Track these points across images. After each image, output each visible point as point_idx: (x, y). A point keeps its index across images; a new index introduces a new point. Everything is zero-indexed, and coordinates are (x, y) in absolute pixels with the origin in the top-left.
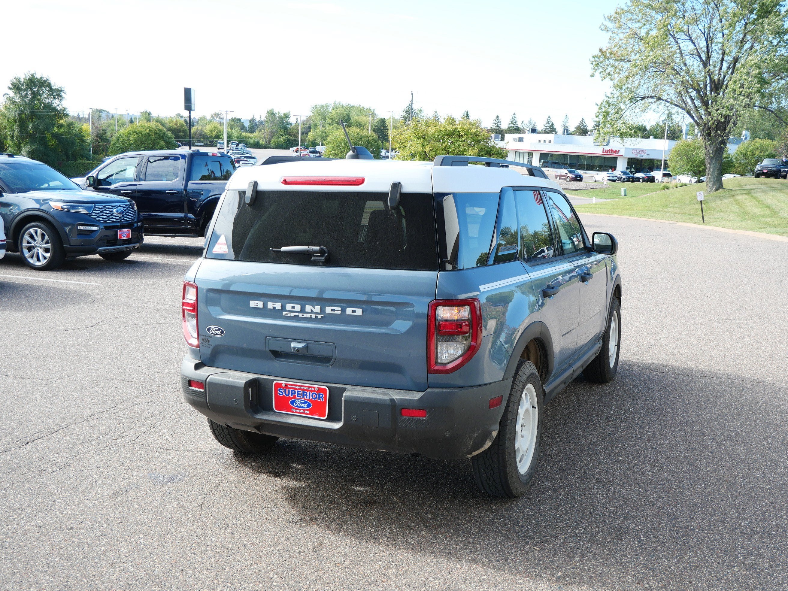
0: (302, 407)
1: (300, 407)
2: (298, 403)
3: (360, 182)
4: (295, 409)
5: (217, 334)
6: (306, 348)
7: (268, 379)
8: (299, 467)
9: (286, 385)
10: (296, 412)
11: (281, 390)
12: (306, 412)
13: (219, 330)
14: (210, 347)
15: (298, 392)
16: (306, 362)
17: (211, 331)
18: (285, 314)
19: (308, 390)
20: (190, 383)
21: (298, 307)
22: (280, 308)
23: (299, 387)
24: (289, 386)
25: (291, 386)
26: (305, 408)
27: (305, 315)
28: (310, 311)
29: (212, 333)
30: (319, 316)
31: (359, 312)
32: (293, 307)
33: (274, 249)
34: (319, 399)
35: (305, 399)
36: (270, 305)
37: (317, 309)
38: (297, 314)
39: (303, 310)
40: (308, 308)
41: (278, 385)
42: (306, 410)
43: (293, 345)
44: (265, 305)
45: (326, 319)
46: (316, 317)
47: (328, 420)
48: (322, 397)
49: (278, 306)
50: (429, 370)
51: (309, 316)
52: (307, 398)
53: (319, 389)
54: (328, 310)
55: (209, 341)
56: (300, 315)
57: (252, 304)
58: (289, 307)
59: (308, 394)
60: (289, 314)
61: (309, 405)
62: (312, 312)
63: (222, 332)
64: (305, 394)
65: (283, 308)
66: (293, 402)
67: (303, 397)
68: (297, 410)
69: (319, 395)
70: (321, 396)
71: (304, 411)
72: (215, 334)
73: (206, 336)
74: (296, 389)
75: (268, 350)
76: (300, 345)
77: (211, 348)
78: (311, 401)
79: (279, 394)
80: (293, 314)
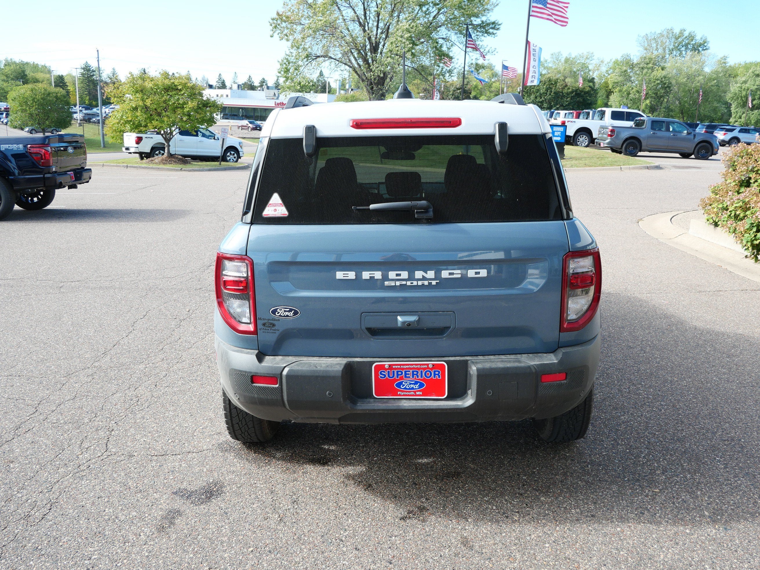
0: (413, 388)
1: (409, 389)
2: (406, 384)
3: (456, 123)
4: (402, 391)
5: (287, 316)
6: (418, 321)
7: (363, 362)
8: (333, 448)
9: (390, 365)
10: (404, 395)
11: (383, 373)
12: (417, 393)
13: (291, 310)
14: (275, 333)
15: (405, 372)
16: (413, 337)
17: (278, 313)
18: (387, 283)
19: (419, 369)
20: (254, 378)
21: (405, 274)
22: (380, 277)
23: (407, 367)
24: (394, 367)
25: (396, 367)
26: (416, 389)
27: (415, 283)
28: (421, 277)
29: (280, 316)
30: (434, 283)
31: (483, 273)
32: (397, 275)
33: (358, 208)
34: (434, 377)
35: (415, 379)
36: (366, 275)
37: (431, 274)
38: (404, 283)
39: (411, 278)
40: (419, 274)
41: (379, 368)
42: (418, 391)
43: (399, 318)
44: (358, 276)
45: (443, 284)
46: (430, 284)
47: (448, 398)
48: (438, 375)
49: (378, 275)
50: (561, 329)
51: (420, 283)
52: (418, 377)
53: (433, 365)
54: (445, 274)
55: (274, 325)
56: (409, 283)
57: (340, 275)
58: (392, 275)
59: (420, 372)
60: (392, 283)
61: (421, 385)
62: (424, 279)
63: (296, 313)
64: (415, 373)
65: (385, 278)
66: (399, 385)
67: (413, 377)
68: (405, 393)
69: (435, 372)
70: (437, 373)
71: (415, 393)
72: (284, 316)
73: (269, 320)
74: (403, 369)
75: (363, 327)
76: (412, 318)
77: (278, 333)
78: (424, 380)
79: (381, 377)
80: (398, 283)
